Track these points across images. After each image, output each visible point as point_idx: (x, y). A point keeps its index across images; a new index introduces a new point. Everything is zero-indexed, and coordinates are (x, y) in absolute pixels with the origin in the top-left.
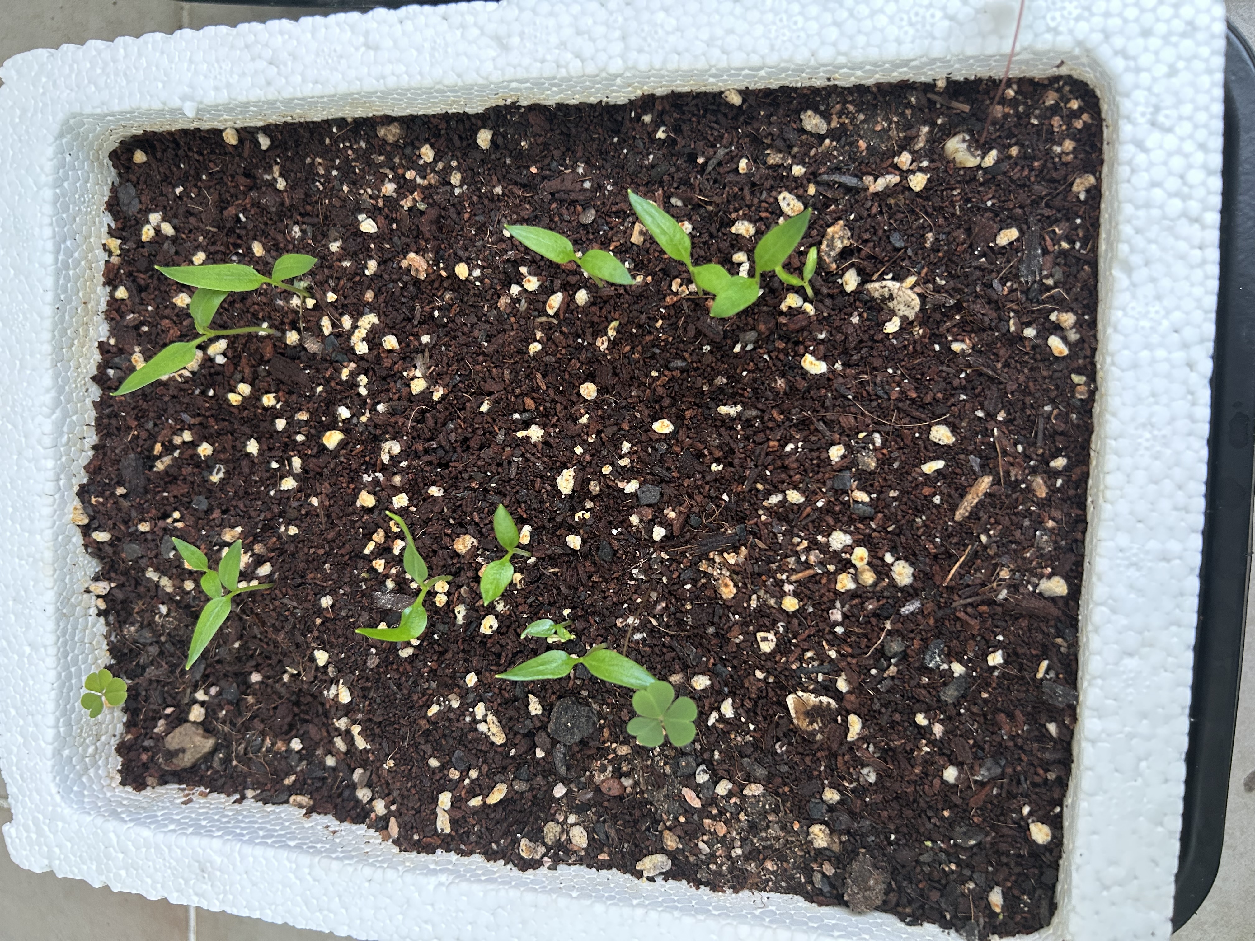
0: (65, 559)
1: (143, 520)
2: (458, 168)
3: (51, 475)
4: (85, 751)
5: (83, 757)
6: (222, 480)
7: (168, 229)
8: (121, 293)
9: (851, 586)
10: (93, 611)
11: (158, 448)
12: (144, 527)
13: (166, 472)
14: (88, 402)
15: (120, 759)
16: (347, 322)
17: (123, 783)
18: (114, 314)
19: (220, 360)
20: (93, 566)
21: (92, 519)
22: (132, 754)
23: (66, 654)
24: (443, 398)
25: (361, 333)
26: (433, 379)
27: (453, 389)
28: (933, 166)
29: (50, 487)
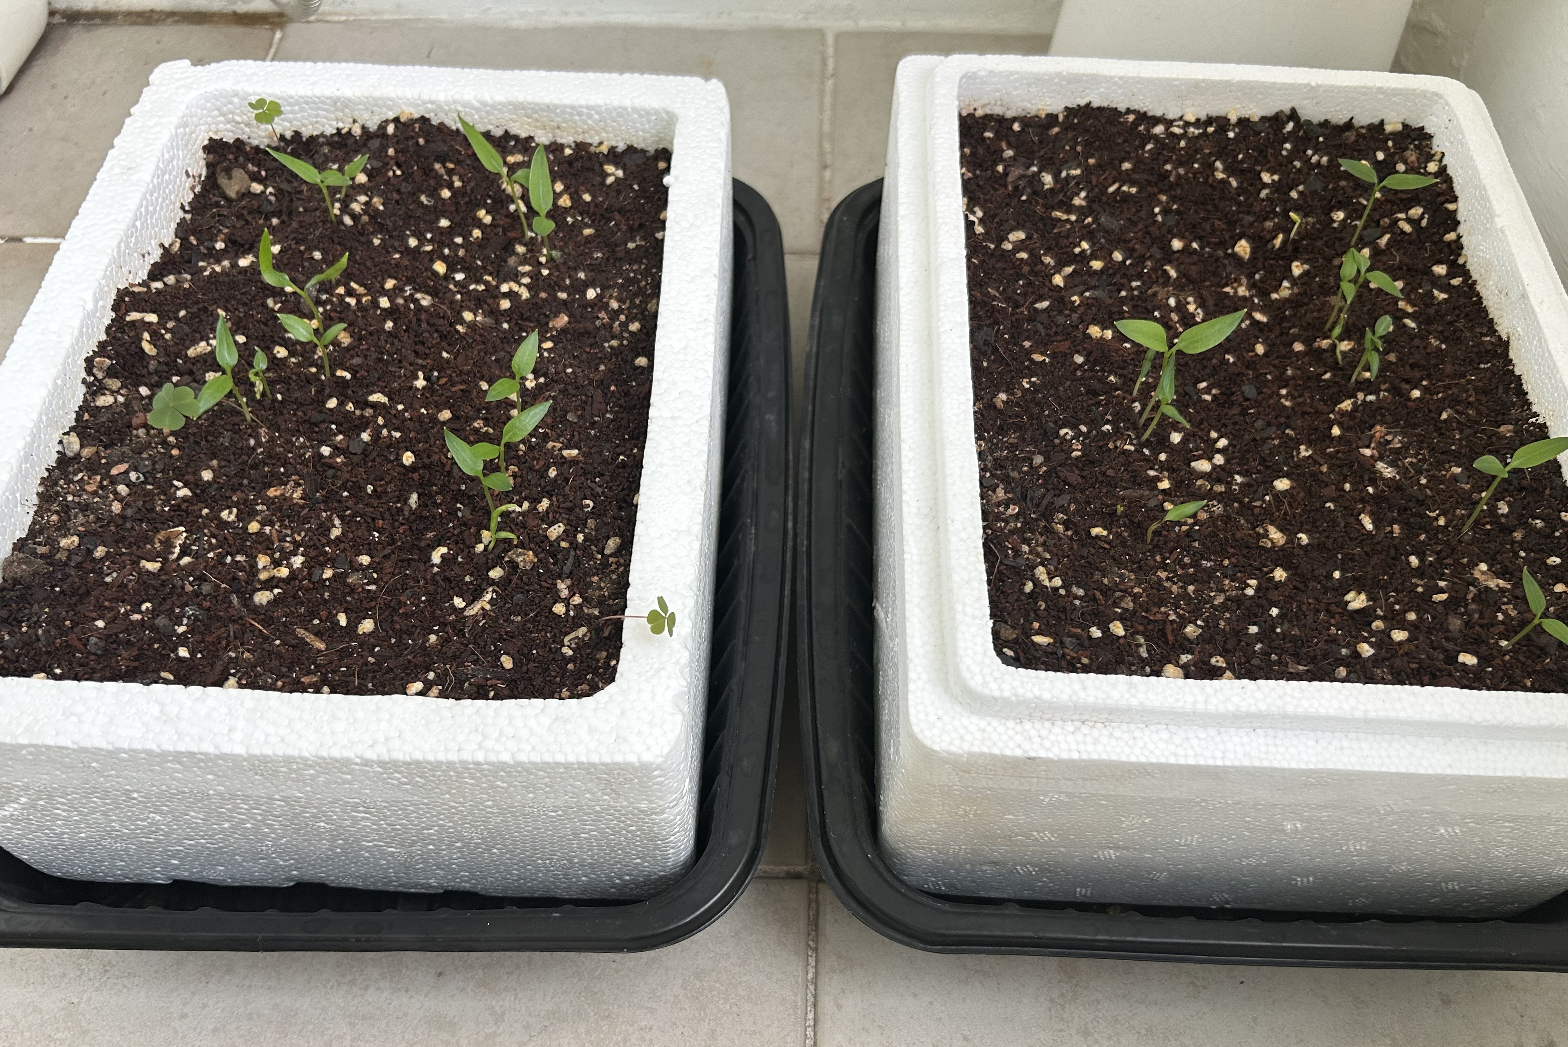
0: (376, 105)
1: (396, 151)
2: (622, 345)
3: (434, 98)
4: (237, 114)
5: (232, 113)
6: (422, 203)
7: (610, 180)
8: (568, 152)
9: (260, 566)
10: (341, 125)
11: (451, 166)
12: (391, 152)
13: (433, 170)
14: (490, 127)
15: (231, 141)
16: (526, 280)
17: (211, 139)
18: (553, 147)
19: (512, 208)
20: (373, 126)
21: (404, 124)
22: (234, 149)
23: (307, 103)
24: (458, 332)
25: (515, 287)
26: (472, 326)
27: (462, 337)
28: (570, 620)
29: (425, 97)
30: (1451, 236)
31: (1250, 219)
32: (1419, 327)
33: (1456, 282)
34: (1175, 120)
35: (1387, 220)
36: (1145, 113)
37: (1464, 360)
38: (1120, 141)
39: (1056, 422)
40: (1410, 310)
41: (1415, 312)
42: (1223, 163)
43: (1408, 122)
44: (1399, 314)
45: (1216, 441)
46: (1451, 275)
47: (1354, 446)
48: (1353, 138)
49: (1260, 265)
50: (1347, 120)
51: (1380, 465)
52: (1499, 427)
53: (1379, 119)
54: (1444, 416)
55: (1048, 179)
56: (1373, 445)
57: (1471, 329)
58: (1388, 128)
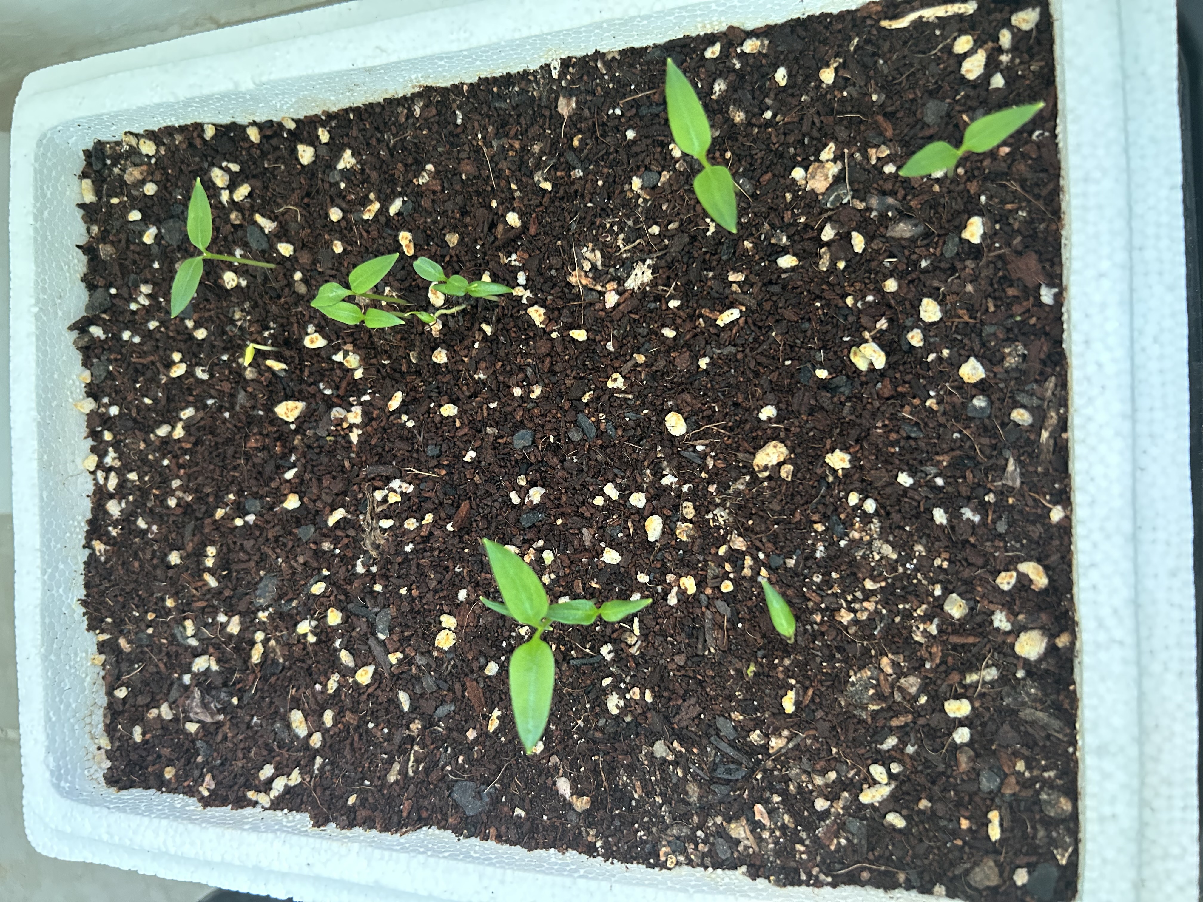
30: (253, 134)
31: (241, 397)
32: (400, 195)
33: (324, 136)
34: (97, 484)
35: (233, 216)
36: (90, 522)
37: (453, 145)
38: (137, 564)
39: (597, 716)
40: (376, 206)
41: (378, 199)
42: (159, 424)
43: (79, 173)
44: (383, 220)
45: (608, 499)
46: (313, 141)
47: (602, 314)
48: (109, 248)
49: (312, 389)
50: (80, 251)
51: (632, 283)
52: (561, 116)
53: (77, 209)
54: (547, 186)
55: (200, 664)
56: (599, 288)
57: (402, 128)
58: (90, 198)
